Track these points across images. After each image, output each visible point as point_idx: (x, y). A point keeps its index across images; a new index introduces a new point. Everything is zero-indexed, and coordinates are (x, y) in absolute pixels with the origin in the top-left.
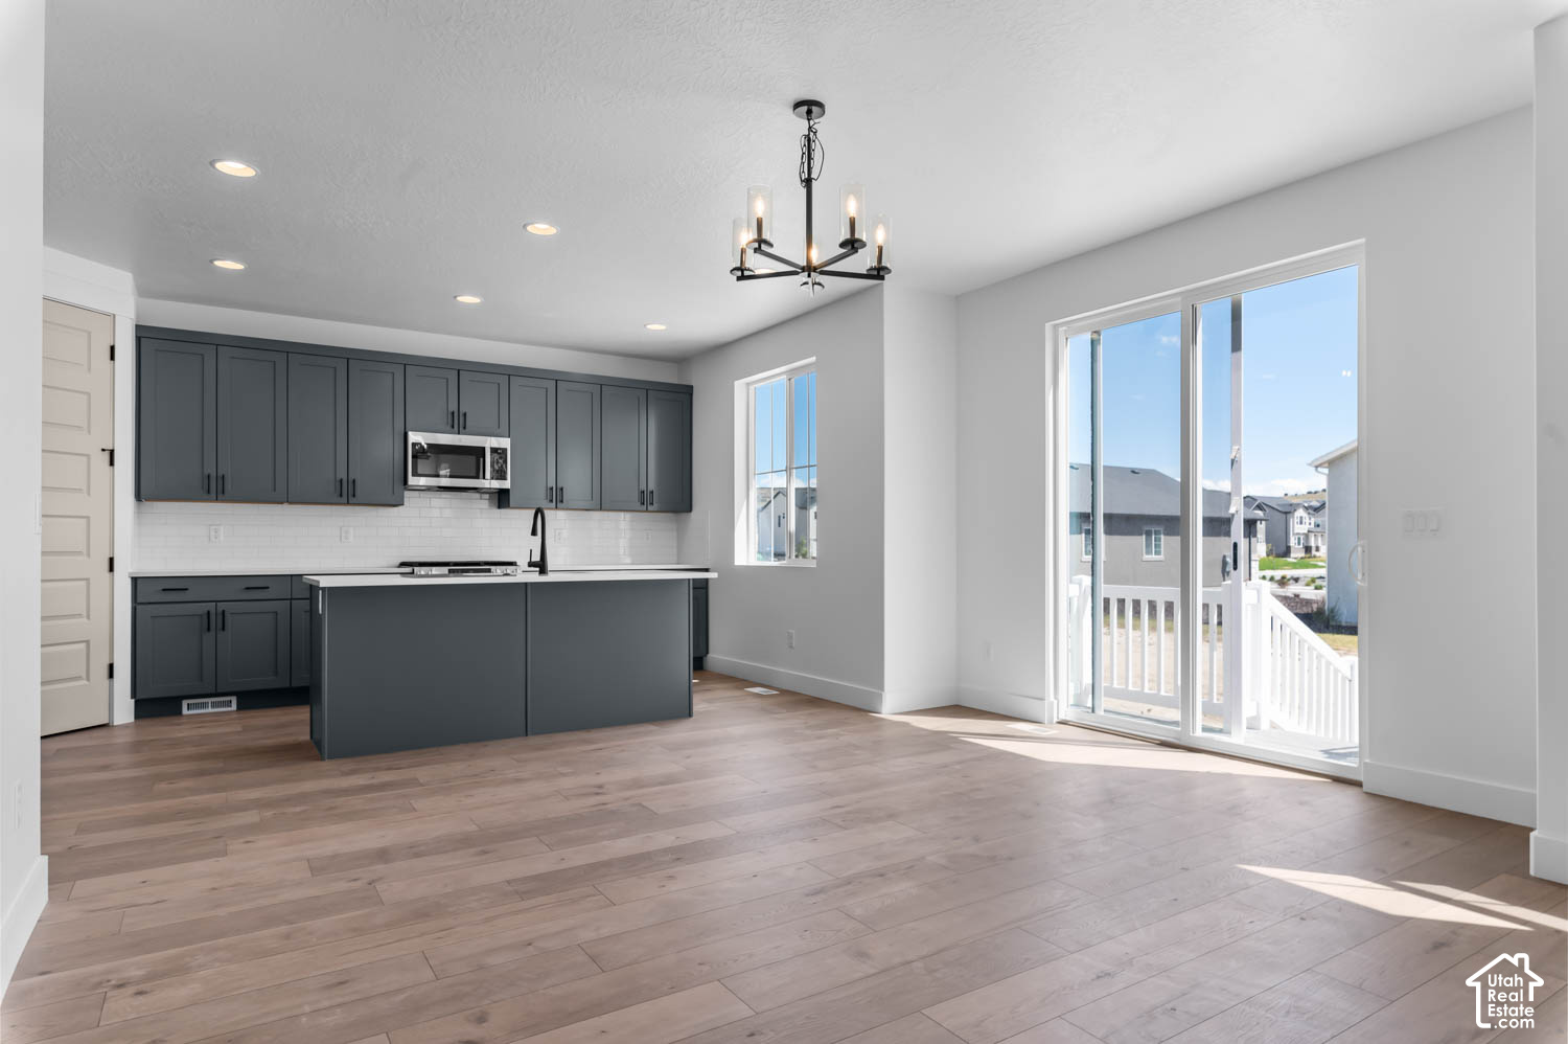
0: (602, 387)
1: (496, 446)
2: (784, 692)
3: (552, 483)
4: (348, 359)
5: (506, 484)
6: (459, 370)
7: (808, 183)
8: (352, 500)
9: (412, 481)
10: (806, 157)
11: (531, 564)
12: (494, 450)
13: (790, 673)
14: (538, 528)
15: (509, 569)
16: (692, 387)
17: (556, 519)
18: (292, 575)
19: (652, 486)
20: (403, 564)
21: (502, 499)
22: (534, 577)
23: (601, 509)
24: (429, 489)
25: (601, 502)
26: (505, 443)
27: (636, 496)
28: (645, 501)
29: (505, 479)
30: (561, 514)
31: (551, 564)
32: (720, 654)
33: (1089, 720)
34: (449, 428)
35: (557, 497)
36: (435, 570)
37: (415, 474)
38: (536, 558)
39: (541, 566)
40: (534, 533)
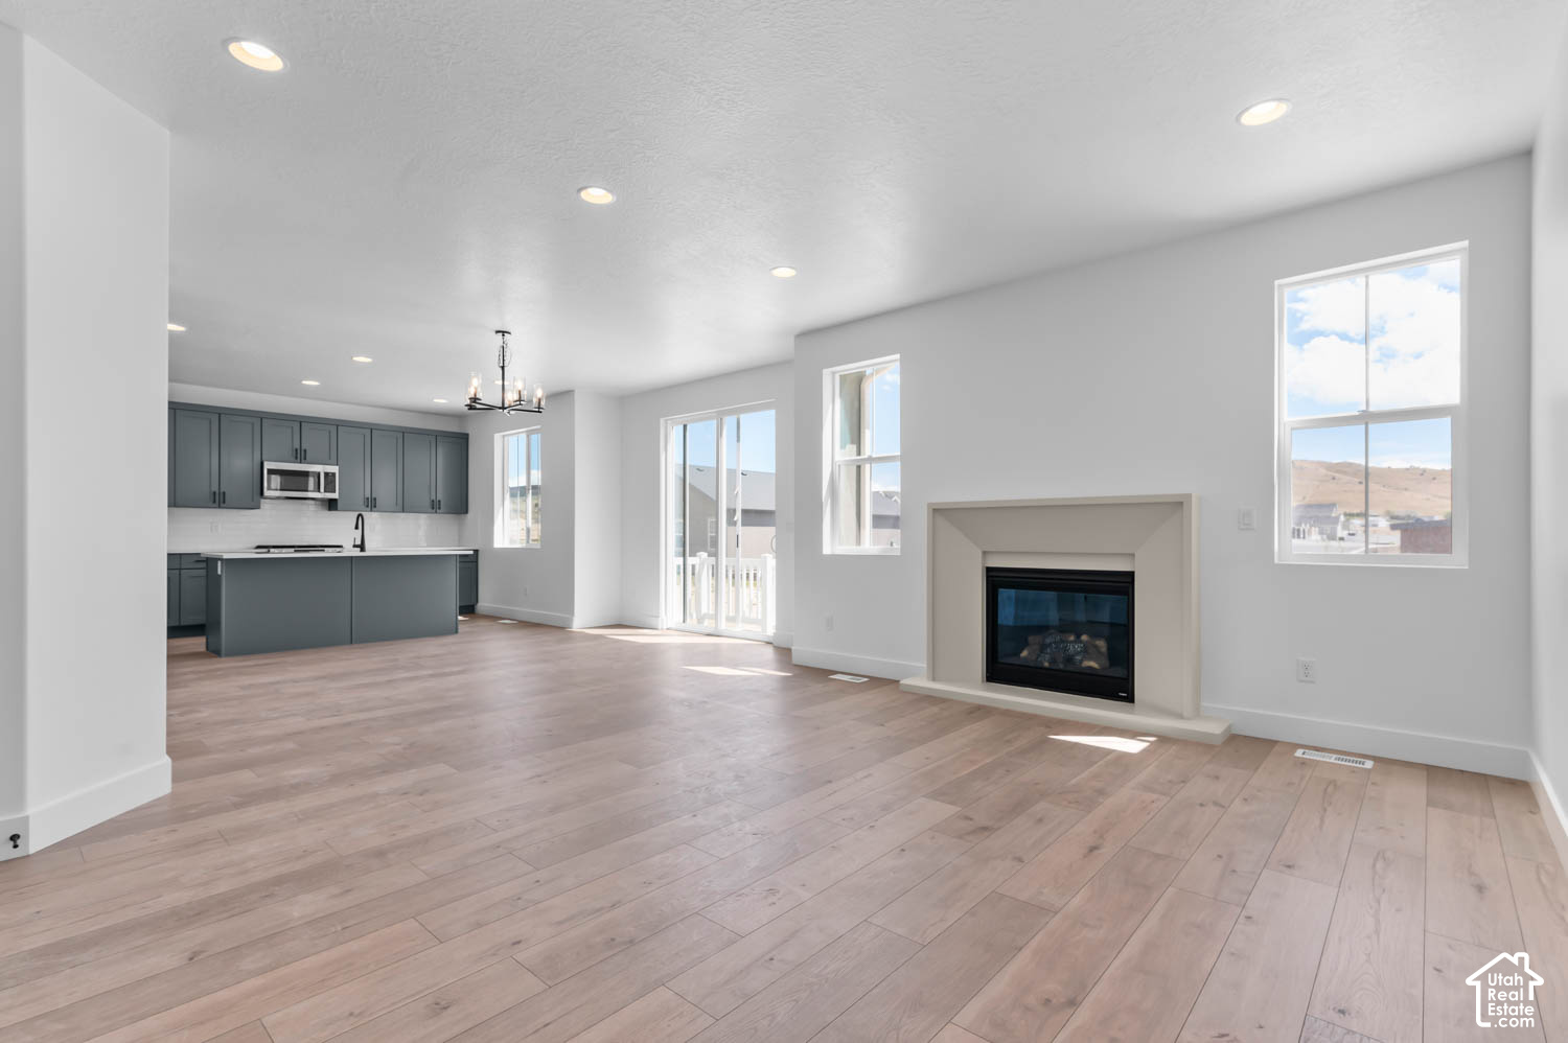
0: (404, 433)
1: (328, 471)
2: (520, 622)
3: (368, 495)
4: (220, 414)
5: (335, 496)
6: (301, 422)
7: (503, 368)
8: (222, 505)
9: (267, 493)
10: (501, 358)
11: (355, 546)
12: (326, 474)
13: (526, 611)
14: (360, 522)
15: (338, 549)
16: (467, 435)
17: (371, 518)
18: (180, 554)
19: (440, 497)
20: (258, 547)
21: (332, 505)
22: (357, 553)
23: (403, 511)
24: (278, 498)
25: (404, 506)
26: (334, 469)
27: (427, 503)
28: (435, 506)
29: (334, 492)
30: (375, 515)
31: (367, 545)
32: (485, 603)
33: (683, 627)
34: (293, 459)
35: (372, 504)
36: (284, 550)
37: (269, 488)
38: (358, 542)
39: (362, 547)
40: (357, 528)
